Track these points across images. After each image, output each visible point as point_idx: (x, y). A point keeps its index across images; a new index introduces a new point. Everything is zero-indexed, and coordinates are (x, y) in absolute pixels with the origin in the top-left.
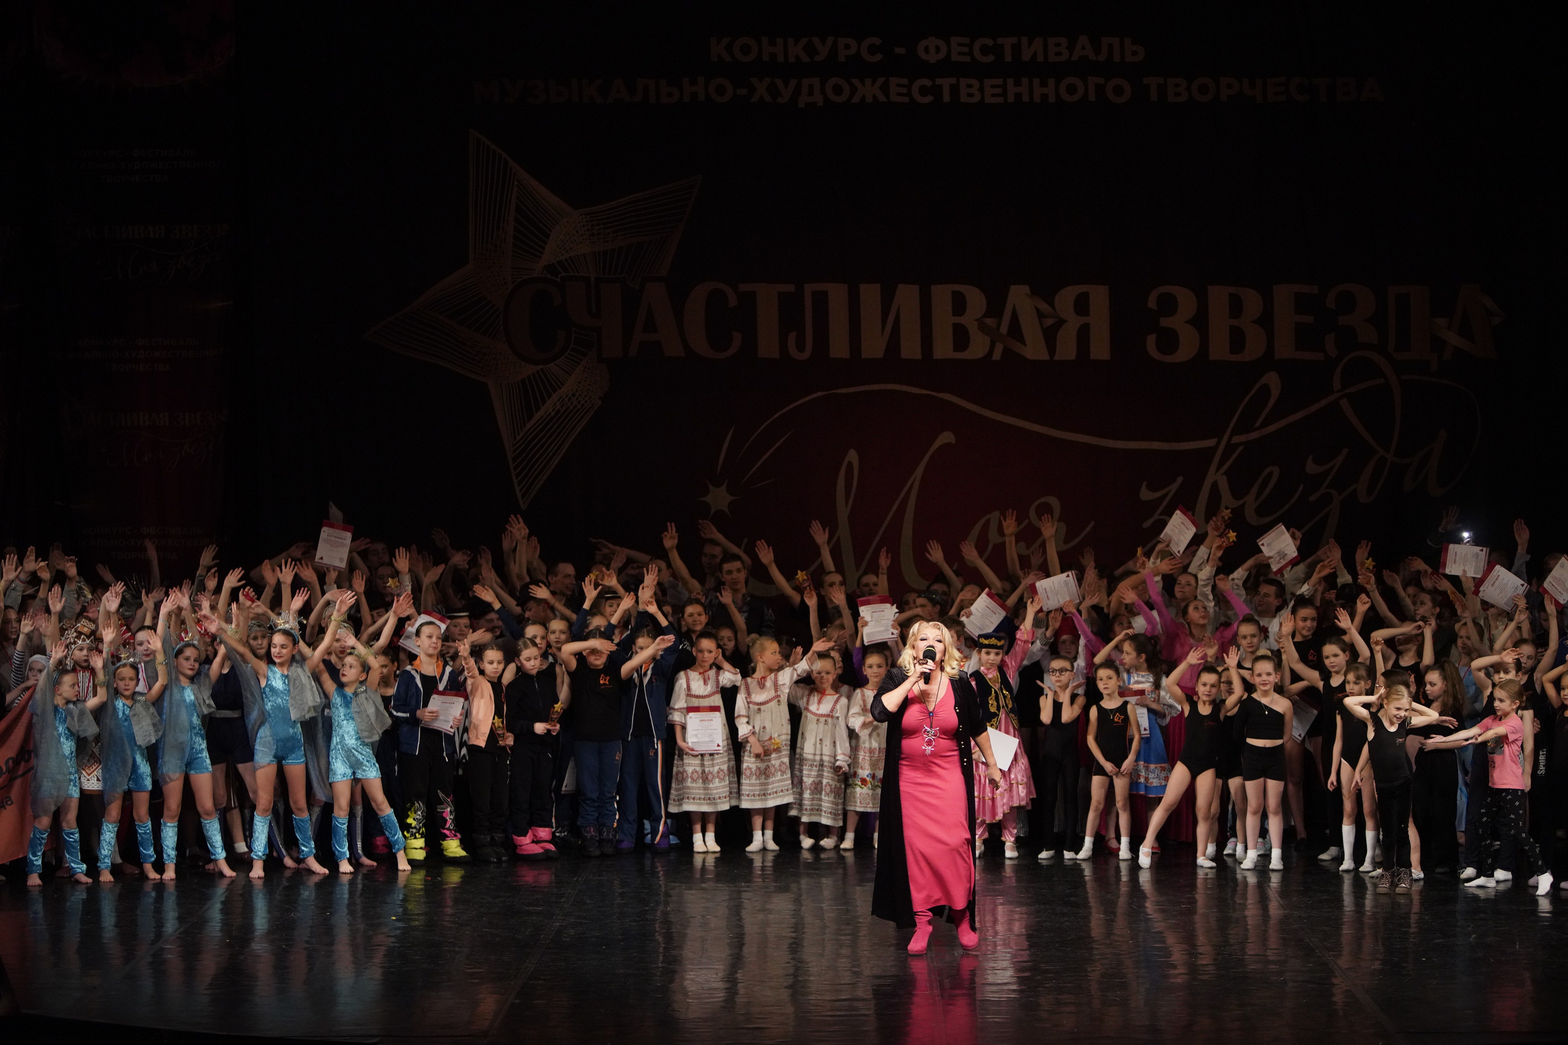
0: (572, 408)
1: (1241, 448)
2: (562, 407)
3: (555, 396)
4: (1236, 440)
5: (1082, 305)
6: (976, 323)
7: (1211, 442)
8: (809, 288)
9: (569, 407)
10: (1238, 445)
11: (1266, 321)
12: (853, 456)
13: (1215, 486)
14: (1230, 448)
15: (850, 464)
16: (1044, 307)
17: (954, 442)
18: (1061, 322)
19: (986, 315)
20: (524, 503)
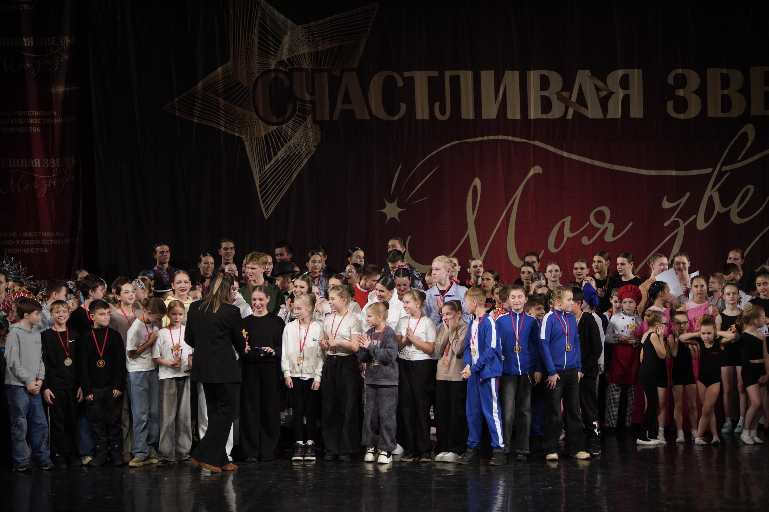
0: (297, 153)
1: (728, 174)
2: (291, 153)
3: (286, 147)
4: (725, 168)
5: (625, 83)
6: (556, 95)
7: (709, 170)
8: (448, 74)
9: (295, 153)
10: (726, 172)
11: (745, 91)
12: (477, 182)
13: (711, 198)
14: (721, 174)
15: (475, 188)
16: (600, 84)
17: (541, 172)
18: (611, 93)
19: (563, 90)
20: (266, 215)
